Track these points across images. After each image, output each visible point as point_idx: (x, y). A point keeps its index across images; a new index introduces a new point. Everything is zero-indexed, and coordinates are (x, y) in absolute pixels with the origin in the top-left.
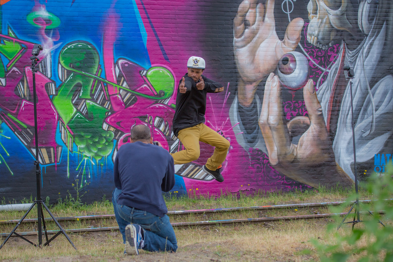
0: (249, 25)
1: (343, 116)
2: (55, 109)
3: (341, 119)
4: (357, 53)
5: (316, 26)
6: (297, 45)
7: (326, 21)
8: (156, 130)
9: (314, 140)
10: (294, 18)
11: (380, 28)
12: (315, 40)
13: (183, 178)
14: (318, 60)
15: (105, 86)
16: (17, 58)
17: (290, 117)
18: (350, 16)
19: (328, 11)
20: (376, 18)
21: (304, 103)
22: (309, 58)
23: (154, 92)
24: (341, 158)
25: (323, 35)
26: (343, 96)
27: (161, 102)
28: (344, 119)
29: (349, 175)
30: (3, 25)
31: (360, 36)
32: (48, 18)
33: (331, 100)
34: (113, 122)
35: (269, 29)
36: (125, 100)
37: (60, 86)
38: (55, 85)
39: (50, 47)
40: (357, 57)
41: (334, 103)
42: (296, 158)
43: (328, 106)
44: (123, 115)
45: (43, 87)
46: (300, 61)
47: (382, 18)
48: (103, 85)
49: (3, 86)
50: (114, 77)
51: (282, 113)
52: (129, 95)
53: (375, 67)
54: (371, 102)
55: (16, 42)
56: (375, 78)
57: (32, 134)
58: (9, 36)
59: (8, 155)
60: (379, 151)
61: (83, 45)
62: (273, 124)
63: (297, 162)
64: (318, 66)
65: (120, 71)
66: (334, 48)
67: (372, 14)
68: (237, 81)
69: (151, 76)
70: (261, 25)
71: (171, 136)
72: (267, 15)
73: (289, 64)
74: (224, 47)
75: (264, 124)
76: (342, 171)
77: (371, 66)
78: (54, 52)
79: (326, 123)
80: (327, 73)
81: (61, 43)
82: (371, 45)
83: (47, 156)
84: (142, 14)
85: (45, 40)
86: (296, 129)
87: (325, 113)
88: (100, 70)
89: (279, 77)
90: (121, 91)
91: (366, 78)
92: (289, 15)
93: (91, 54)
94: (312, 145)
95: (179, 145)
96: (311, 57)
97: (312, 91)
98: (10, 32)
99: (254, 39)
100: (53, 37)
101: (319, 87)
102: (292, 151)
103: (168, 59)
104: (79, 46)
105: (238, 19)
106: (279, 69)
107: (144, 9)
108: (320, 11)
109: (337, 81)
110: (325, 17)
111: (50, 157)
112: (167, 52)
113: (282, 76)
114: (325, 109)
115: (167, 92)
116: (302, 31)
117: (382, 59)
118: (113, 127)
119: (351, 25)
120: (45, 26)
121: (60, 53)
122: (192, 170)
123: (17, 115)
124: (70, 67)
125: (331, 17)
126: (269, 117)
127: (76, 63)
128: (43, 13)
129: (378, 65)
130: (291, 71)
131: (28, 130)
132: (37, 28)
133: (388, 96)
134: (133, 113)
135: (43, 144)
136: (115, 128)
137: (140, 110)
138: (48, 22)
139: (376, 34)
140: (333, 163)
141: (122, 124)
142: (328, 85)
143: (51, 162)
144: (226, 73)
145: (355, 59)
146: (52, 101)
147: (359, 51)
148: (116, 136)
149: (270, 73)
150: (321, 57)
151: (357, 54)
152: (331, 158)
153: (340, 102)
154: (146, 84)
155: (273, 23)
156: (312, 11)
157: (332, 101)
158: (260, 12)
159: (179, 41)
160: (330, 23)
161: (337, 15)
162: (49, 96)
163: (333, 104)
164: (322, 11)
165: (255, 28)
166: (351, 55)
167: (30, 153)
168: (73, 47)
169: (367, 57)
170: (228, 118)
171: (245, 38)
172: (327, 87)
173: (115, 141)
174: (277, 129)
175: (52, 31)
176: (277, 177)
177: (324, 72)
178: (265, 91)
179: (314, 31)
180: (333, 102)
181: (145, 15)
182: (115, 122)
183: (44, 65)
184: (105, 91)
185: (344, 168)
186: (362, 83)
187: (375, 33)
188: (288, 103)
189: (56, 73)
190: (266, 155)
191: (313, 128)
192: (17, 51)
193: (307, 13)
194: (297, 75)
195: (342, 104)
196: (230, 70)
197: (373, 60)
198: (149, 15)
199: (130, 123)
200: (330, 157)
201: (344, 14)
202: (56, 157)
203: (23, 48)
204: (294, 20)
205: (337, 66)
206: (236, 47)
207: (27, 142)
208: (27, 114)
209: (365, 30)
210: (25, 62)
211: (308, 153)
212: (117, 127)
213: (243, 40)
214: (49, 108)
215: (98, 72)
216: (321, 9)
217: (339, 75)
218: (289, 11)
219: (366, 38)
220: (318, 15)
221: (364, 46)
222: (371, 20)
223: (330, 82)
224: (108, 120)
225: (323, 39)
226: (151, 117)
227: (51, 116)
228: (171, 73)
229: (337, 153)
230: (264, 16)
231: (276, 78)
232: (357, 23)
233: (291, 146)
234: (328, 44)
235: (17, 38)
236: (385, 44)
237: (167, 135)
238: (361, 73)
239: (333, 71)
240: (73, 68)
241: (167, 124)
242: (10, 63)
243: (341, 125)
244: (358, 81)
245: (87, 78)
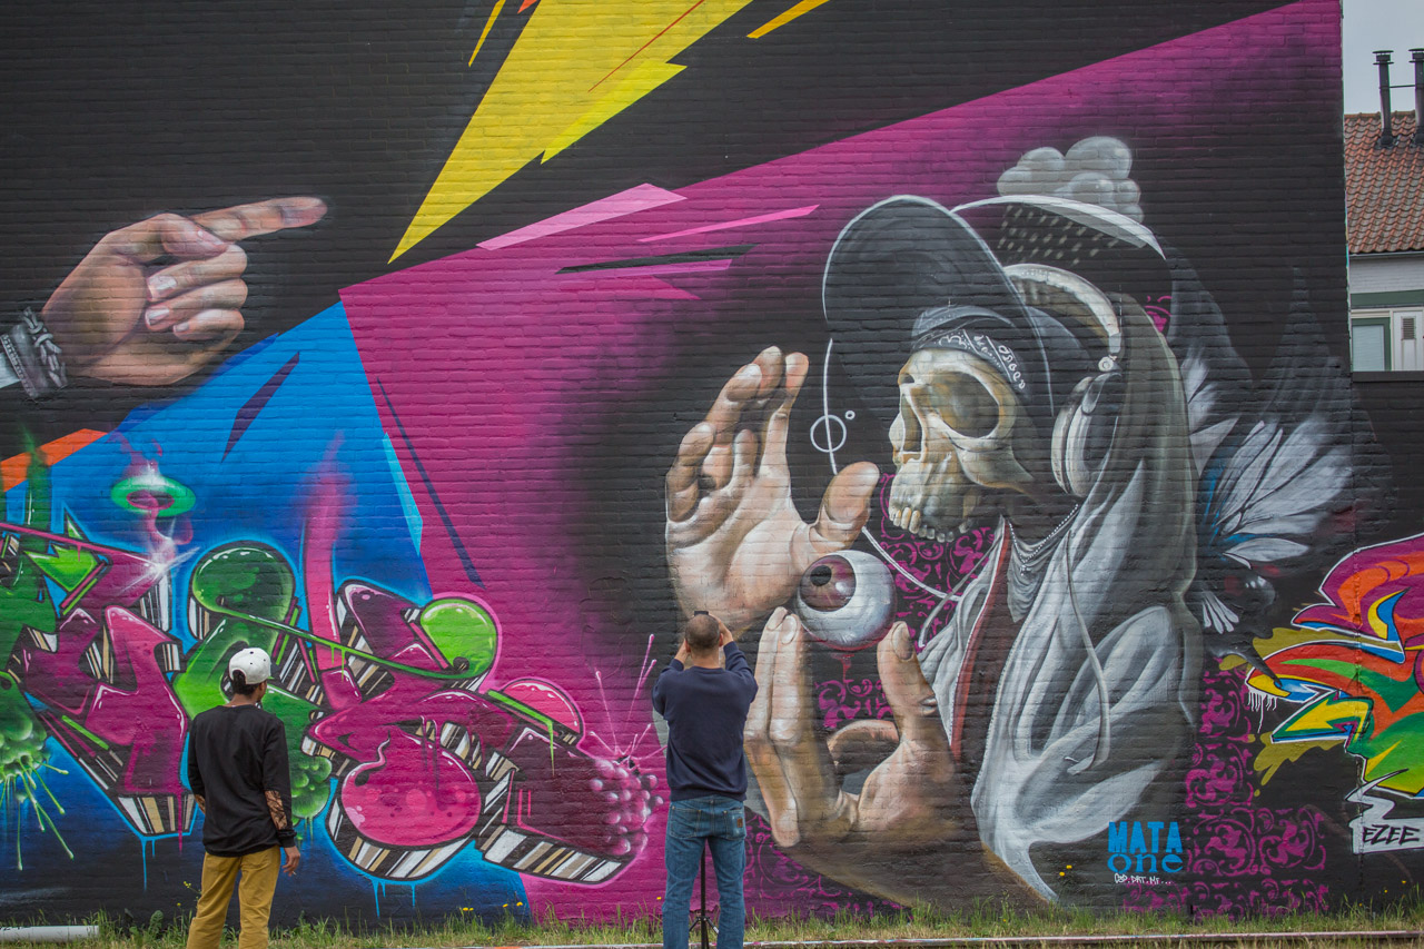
0: (713, 487)
1: (1004, 719)
2: (180, 705)
3: (998, 725)
4: (1049, 549)
5: (918, 481)
6: (857, 532)
7: (948, 468)
8: (444, 754)
9: (912, 782)
10: (847, 464)
11: (1127, 479)
12: (913, 519)
13: (519, 874)
14: (925, 571)
15: (307, 650)
16: (85, 587)
17: (835, 721)
18: (1027, 452)
19: (956, 441)
20: (1112, 453)
21: (880, 684)
22: (896, 566)
23: (441, 660)
24: (997, 832)
25: (940, 503)
26: (1004, 665)
27: (458, 685)
28: (1007, 725)
29: (1024, 877)
30: (53, 513)
31: (1059, 503)
32: (163, 490)
33: (965, 677)
34: (327, 736)
35: (772, 496)
36: (361, 682)
37: (193, 650)
38: (180, 649)
39: (168, 558)
40: (1049, 559)
41: (975, 685)
42: (854, 829)
43: (956, 691)
44: (355, 718)
45: (149, 652)
46: (869, 574)
47: (1132, 452)
48: (302, 647)
49: (51, 652)
50: (333, 628)
51: (811, 711)
52: (372, 669)
53: (1108, 584)
54: (1097, 680)
55: (84, 549)
56: (1108, 614)
57: (121, 764)
58: (67, 536)
59: (62, 811)
60: (1122, 813)
61: (251, 551)
62: (784, 741)
63: (858, 841)
64: (923, 586)
65: (349, 611)
66: (973, 538)
67: (1096, 442)
68: (675, 632)
69: (432, 623)
70: (747, 484)
71: (487, 771)
72: (764, 459)
73: (834, 584)
74: (639, 544)
75: (757, 742)
76: (1001, 865)
77: (1095, 583)
78: (178, 570)
79: (950, 738)
80: (951, 606)
81: (198, 548)
82: (1097, 525)
83: (158, 815)
84: (408, 473)
85: (156, 542)
86: (854, 754)
87: (948, 710)
88: (296, 611)
89: (803, 619)
90: (352, 660)
91: (1080, 617)
92: (832, 456)
93: (273, 572)
94: (905, 796)
95: (510, 793)
96: (900, 564)
97: (904, 653)
98: (71, 526)
99: (726, 522)
100: (174, 537)
101: (925, 643)
102: (842, 810)
103: (479, 580)
104: (243, 554)
105: (679, 473)
106: (803, 597)
107: (415, 459)
108: (929, 442)
109: (984, 625)
110: (945, 457)
111: (165, 818)
112: (476, 561)
113: (812, 616)
114: (947, 700)
115: (477, 662)
116: (873, 496)
117: (1130, 562)
118: (329, 748)
119: (1028, 475)
120: (156, 510)
121: (194, 572)
122: (546, 856)
123: (82, 720)
124: (219, 604)
125: (964, 456)
126: (773, 721)
127: (233, 594)
128: (152, 480)
129: (1117, 579)
130: (839, 601)
131: (111, 753)
132: (136, 516)
133: (1152, 663)
134: (382, 712)
135: (148, 788)
136: (333, 750)
137: (400, 705)
138: (165, 499)
139: (1110, 495)
140: (973, 845)
141: (353, 739)
142: (954, 636)
143: (167, 830)
144: (643, 610)
145: (1042, 564)
146: (171, 686)
147: (1054, 545)
148: (336, 768)
149: (774, 608)
150: (933, 563)
151: (1050, 552)
152: (967, 829)
153: (995, 681)
154: (416, 642)
155: (784, 479)
156: (903, 443)
157: (968, 679)
158: (744, 453)
159: (511, 535)
160: (962, 472)
161: (982, 450)
162: (164, 673)
163: (971, 687)
164: (937, 442)
165: (729, 494)
166: (1030, 555)
167: (116, 808)
168: (226, 557)
169: (1081, 559)
170: (649, 726)
171: (698, 520)
172: (951, 641)
173: (334, 783)
174: (794, 754)
175: (174, 522)
176: (796, 878)
177: (942, 603)
178: (759, 656)
179: (912, 495)
180: (972, 682)
181: (417, 475)
182: (334, 735)
183: (154, 601)
184: (307, 662)
185: (1009, 860)
186: (1065, 630)
187: (1108, 492)
188: (829, 686)
189: (184, 620)
190: (764, 821)
191: (909, 749)
192: (86, 570)
193: (890, 449)
194: (857, 612)
195: (1001, 687)
196: (656, 603)
197: (1100, 567)
198: (427, 473)
199: (374, 739)
200: (963, 828)
201: (1006, 445)
202: (180, 818)
203: (100, 563)
204: (849, 469)
205: (984, 585)
206: (674, 543)
207: (108, 780)
208: (109, 716)
209: (1074, 486)
210: (107, 595)
211: (891, 815)
212: (339, 748)
213: (693, 527)
214: (164, 702)
215: (291, 615)
216: (933, 435)
217: (993, 608)
218: (833, 447)
219: (1079, 508)
220: (923, 453)
221: (1073, 528)
222: (1094, 458)
223: (961, 627)
224: (316, 731)
225: (939, 514)
226: (432, 724)
227: (168, 720)
228: (488, 613)
229: (986, 817)
230: (757, 463)
231: (793, 620)
232: (1048, 469)
233: (840, 799)
234: (955, 528)
235: (86, 540)
236: (1141, 523)
237: (475, 767)
238: (1062, 603)
239: (968, 599)
240: (226, 606)
241: (476, 741)
242: (70, 599)
243: (999, 743)
244: (1052, 623)
245: (262, 631)
